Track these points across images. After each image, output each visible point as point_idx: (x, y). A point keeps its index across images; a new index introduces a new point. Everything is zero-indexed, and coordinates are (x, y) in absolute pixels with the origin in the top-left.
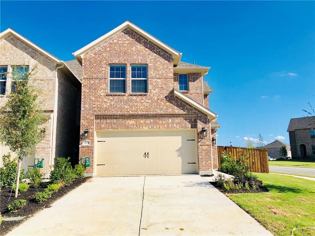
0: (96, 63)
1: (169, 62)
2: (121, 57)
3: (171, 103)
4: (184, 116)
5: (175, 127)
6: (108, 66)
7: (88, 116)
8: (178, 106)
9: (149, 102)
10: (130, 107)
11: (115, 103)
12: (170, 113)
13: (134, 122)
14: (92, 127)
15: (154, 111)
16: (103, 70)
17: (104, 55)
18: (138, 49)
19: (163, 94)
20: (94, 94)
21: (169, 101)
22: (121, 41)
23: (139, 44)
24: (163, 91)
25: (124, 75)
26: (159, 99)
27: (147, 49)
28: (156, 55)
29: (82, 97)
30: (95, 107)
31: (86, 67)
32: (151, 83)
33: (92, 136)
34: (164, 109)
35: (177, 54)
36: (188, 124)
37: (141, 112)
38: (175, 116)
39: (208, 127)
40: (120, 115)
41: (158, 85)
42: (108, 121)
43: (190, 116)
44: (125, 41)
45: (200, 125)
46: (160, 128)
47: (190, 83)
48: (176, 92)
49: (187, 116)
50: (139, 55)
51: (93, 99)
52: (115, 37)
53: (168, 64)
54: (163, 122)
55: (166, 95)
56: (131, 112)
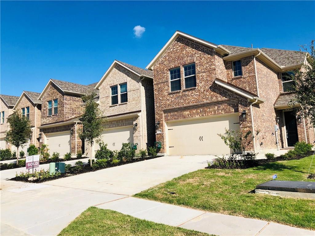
0: (160, 71)
1: (212, 55)
2: (176, 62)
3: (215, 92)
4: (227, 102)
5: (220, 113)
6: (168, 71)
7: (159, 112)
8: (220, 94)
9: (197, 95)
10: (184, 101)
11: (174, 99)
12: (214, 101)
13: (188, 112)
14: (162, 120)
15: (202, 102)
16: (165, 76)
17: (165, 63)
18: (187, 51)
19: (208, 85)
20: (161, 95)
22: (175, 48)
23: (188, 47)
24: (208, 82)
25: (179, 76)
26: (205, 91)
27: (194, 50)
28: (200, 52)
29: (155, 98)
30: (162, 105)
31: (155, 76)
32: (198, 78)
33: (162, 126)
34: (209, 98)
35: (216, 47)
36: (232, 109)
37: (192, 103)
38: (219, 103)
39: (248, 110)
40: (178, 108)
41: (203, 78)
42: (172, 114)
43: (232, 101)
44: (178, 47)
45: (241, 108)
46: (208, 115)
47: (243, 68)
48: (216, 82)
49: (230, 102)
50: (188, 56)
51: (161, 98)
52: (171, 46)
53: (210, 58)
54: (211, 110)
55: (211, 85)
56: (185, 105)
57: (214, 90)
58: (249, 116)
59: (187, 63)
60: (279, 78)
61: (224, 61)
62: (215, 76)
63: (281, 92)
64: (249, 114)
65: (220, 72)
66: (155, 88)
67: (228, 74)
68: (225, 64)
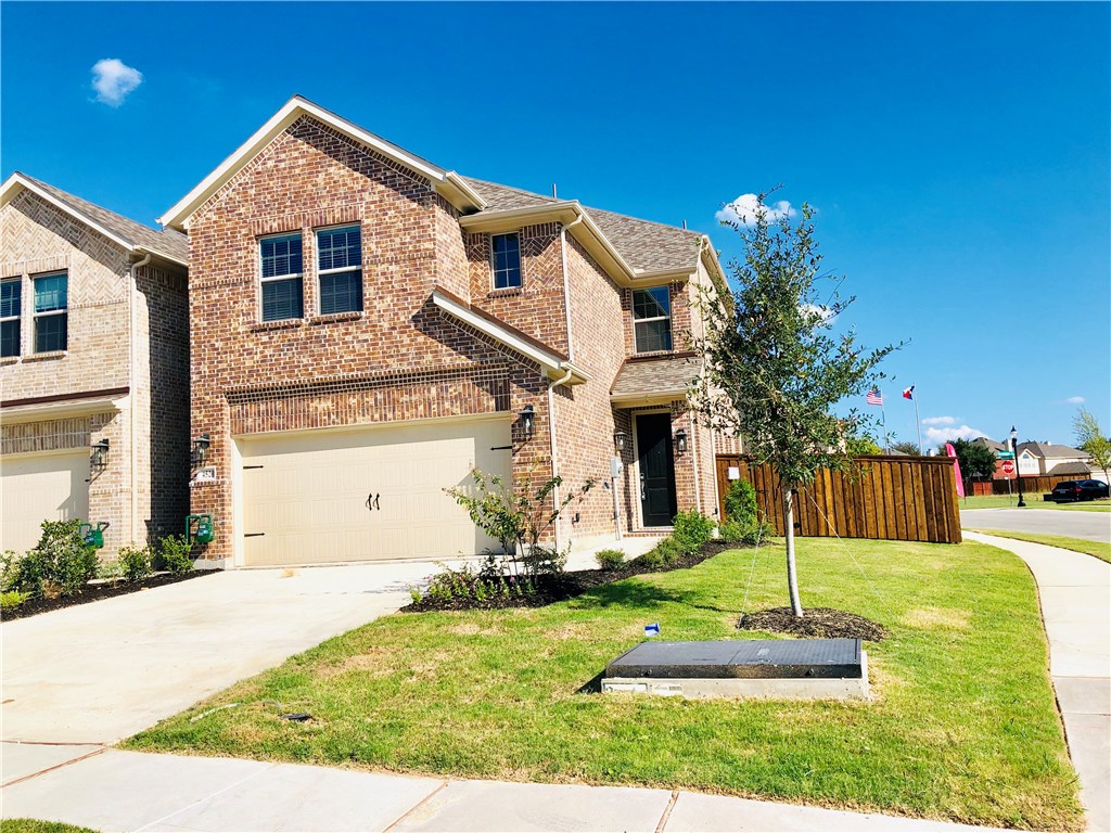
0: (221, 239)
1: (423, 204)
2: (287, 210)
3: (431, 335)
4: (472, 374)
5: (448, 410)
6: (252, 243)
7: (207, 398)
8: (451, 343)
9: (366, 341)
10: (315, 360)
11: (274, 351)
12: (426, 368)
13: (329, 403)
14: (219, 428)
15: (382, 367)
16: (241, 258)
17: (242, 210)
18: (332, 178)
19: (408, 308)
20: (222, 331)
21: (426, 331)
22: (284, 160)
23: (335, 162)
24: (407, 299)
25: (297, 265)
26: (394, 328)
27: (357, 174)
28: (382, 187)
29: (193, 342)
30: (224, 370)
31: (198, 255)
32: (372, 280)
33: (219, 455)
34: (410, 356)
35: (439, 176)
36: (488, 399)
37: (344, 371)
38: (445, 377)
39: (542, 404)
40: (289, 387)
41: (391, 282)
42: (263, 407)
43: (490, 373)
44: (296, 158)
45: (519, 397)
46: (403, 418)
47: (525, 261)
48: (437, 300)
49: (481, 373)
50: (335, 195)
51: (219, 345)
52: (268, 150)
53: (419, 214)
54: (413, 398)
55: (416, 311)
56: (317, 376)
57: (428, 329)
58: (545, 423)
59: (330, 221)
60: (624, 308)
61: (464, 230)
62: (434, 279)
63: (629, 351)
64: (543, 418)
65: (450, 266)
66: (196, 304)
67: (475, 277)
68: (465, 243)
